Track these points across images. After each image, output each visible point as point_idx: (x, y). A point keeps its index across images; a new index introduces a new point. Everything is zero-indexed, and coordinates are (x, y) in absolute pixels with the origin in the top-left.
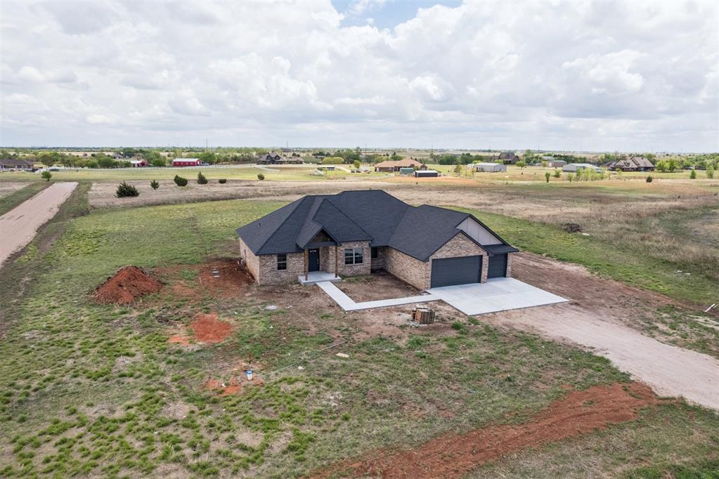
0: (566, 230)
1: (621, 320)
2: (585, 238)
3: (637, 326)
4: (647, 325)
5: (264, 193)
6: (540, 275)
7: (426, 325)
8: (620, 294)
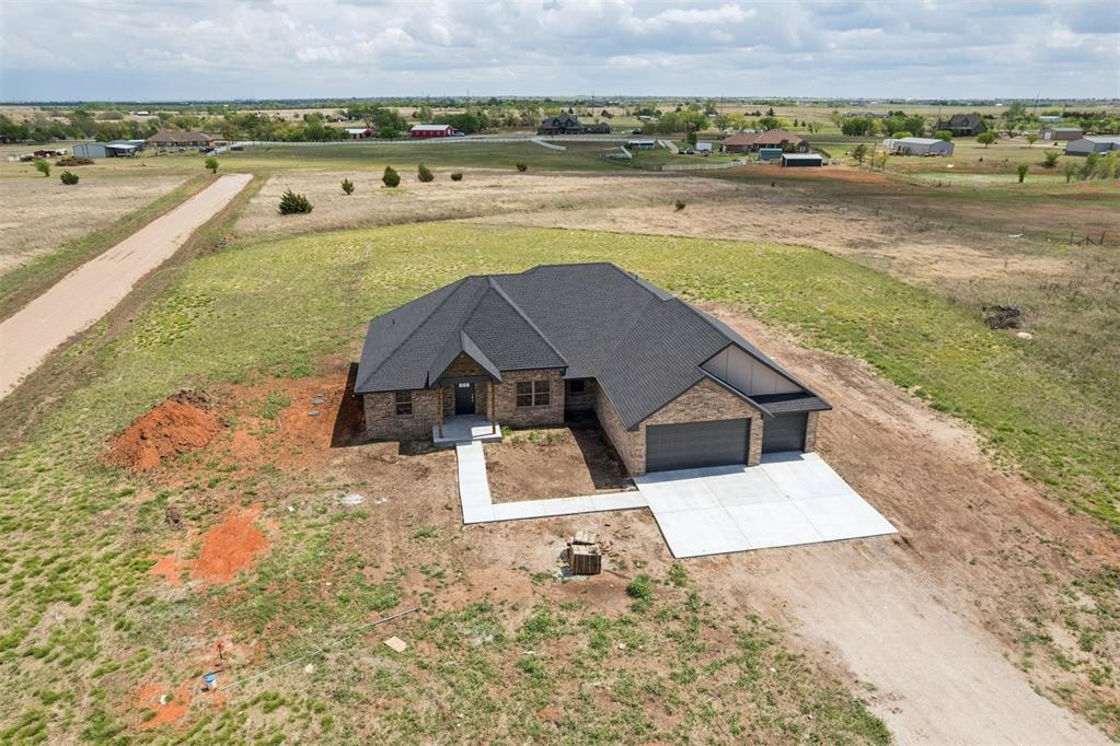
0: (989, 321)
1: (977, 604)
2: (1021, 344)
3: (1006, 627)
4: (1029, 625)
5: (505, 206)
6: (875, 449)
7: (584, 578)
8: (1016, 521)
